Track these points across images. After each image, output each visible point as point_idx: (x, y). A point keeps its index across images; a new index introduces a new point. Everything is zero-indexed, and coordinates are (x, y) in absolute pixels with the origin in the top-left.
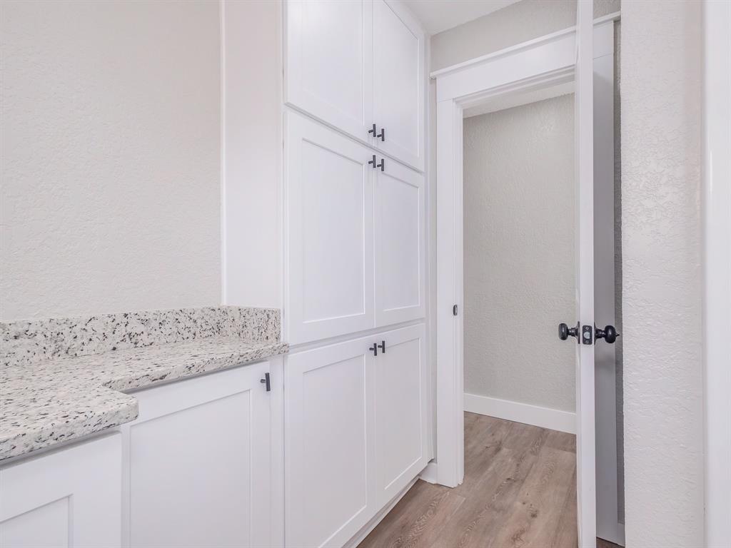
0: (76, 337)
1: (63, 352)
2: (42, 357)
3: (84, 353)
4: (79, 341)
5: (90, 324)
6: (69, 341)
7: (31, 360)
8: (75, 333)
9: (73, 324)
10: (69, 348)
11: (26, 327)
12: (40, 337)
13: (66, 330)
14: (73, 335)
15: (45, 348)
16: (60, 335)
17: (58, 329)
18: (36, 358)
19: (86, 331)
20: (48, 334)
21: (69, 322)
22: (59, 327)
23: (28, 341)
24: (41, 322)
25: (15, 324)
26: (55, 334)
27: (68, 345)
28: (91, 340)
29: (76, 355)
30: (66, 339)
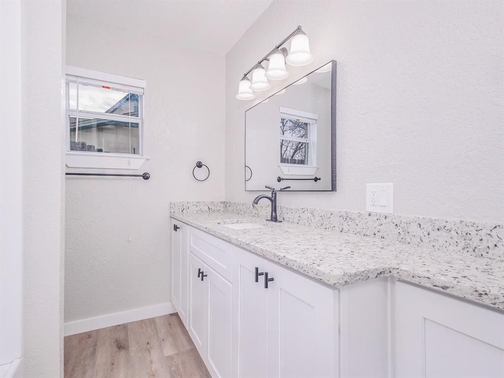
0: (481, 240)
1: (471, 250)
2: (455, 248)
3: (489, 255)
4: (484, 245)
5: (494, 231)
6: (475, 242)
7: (448, 248)
8: (481, 236)
9: (479, 228)
10: (476, 248)
11: (444, 224)
12: (453, 233)
13: (474, 233)
14: (479, 237)
15: (457, 242)
16: (468, 235)
17: (466, 229)
18: (450, 248)
19: (491, 236)
20: (459, 232)
21: (475, 226)
22: (467, 228)
23: (445, 234)
24: (455, 222)
25: (438, 220)
26: (465, 234)
27: (475, 245)
28: (496, 246)
29: (482, 255)
30: (473, 239)
